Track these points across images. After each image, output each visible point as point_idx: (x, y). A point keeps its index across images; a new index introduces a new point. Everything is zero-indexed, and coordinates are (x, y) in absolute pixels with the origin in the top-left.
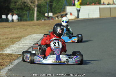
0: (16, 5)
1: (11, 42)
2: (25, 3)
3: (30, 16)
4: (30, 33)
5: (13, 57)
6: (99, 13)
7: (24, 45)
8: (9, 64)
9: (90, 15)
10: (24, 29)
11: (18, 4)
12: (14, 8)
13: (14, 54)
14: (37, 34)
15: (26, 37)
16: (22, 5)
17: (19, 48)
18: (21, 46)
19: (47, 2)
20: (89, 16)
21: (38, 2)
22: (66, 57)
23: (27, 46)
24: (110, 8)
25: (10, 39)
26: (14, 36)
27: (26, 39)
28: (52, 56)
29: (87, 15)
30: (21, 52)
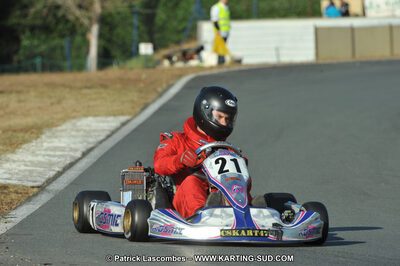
0: (25, 16)
1: (5, 144)
2: (58, 7)
3: (74, 54)
4: (74, 114)
5: (13, 196)
7: (52, 153)
9: (281, 52)
10: (53, 100)
11: (32, 11)
12: (19, 24)
13: (15, 186)
14: (99, 118)
15: (59, 128)
16: (47, 15)
17: (33, 163)
18: (40, 158)
19: (131, 7)
20: (278, 55)
21: (103, 7)
22: (273, 215)
23: (63, 159)
24: (352, 29)
25: (4, 132)
26: (18, 121)
27: (58, 134)
28: (218, 211)
29: (274, 52)
30: (39, 179)
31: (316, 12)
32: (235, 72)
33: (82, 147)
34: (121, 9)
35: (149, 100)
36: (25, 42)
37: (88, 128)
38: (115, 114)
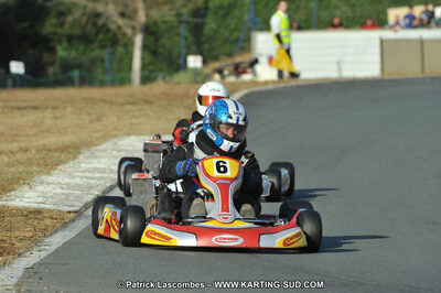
0: (62, 25)
1: (38, 165)
2: (98, 15)
3: (115, 66)
4: (115, 132)
5: (48, 222)
6: (377, 58)
7: (91, 175)
8: (28, 249)
9: (343, 66)
10: (93, 117)
11: (70, 19)
12: (55, 33)
13: (49, 211)
14: (142, 138)
15: (99, 148)
16: (87, 23)
17: (69, 186)
18: (78, 181)
20: (340, 70)
21: (147, 16)
23: (102, 182)
24: (422, 42)
25: (38, 151)
26: (52, 140)
27: (98, 154)
29: (335, 67)
30: (76, 203)
31: (380, 22)
32: (292, 87)
34: (168, 18)
36: (61, 52)
37: (130, 148)
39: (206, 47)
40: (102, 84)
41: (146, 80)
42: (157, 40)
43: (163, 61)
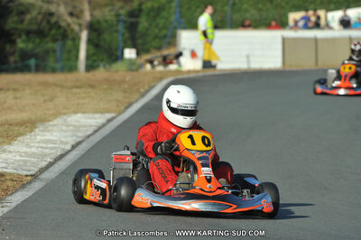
0: (22, 21)
1: (2, 136)
2: (51, 14)
3: (65, 56)
4: (64, 111)
5: (9, 183)
6: (279, 53)
7: (44, 145)
9: (251, 59)
10: (46, 97)
11: (28, 17)
12: (16, 29)
13: (10, 174)
14: (87, 115)
15: (51, 123)
16: (42, 21)
17: (27, 154)
18: (34, 150)
19: (118, 15)
20: (249, 62)
21: (92, 15)
23: (54, 151)
24: (316, 40)
26: (13, 116)
27: (50, 128)
29: (245, 59)
30: (32, 168)
31: (282, 24)
32: (210, 76)
33: (72, 141)
34: (108, 18)
35: (133, 100)
36: (21, 44)
37: (77, 124)
38: (102, 112)
39: (140, 41)
40: (54, 71)
41: (90, 68)
42: (99, 35)
43: (104, 53)
